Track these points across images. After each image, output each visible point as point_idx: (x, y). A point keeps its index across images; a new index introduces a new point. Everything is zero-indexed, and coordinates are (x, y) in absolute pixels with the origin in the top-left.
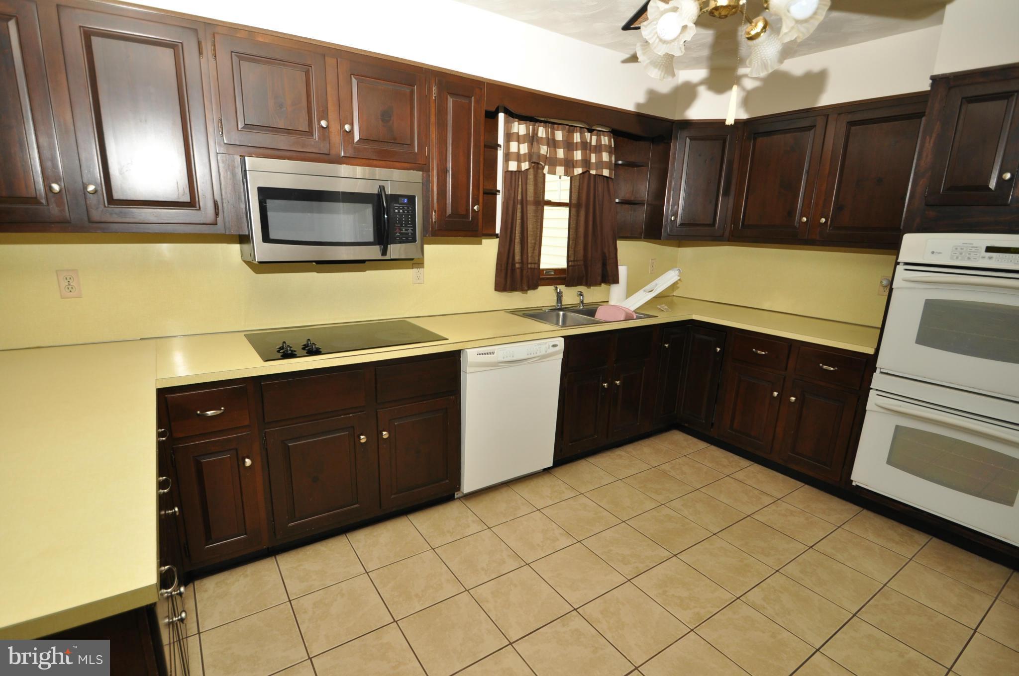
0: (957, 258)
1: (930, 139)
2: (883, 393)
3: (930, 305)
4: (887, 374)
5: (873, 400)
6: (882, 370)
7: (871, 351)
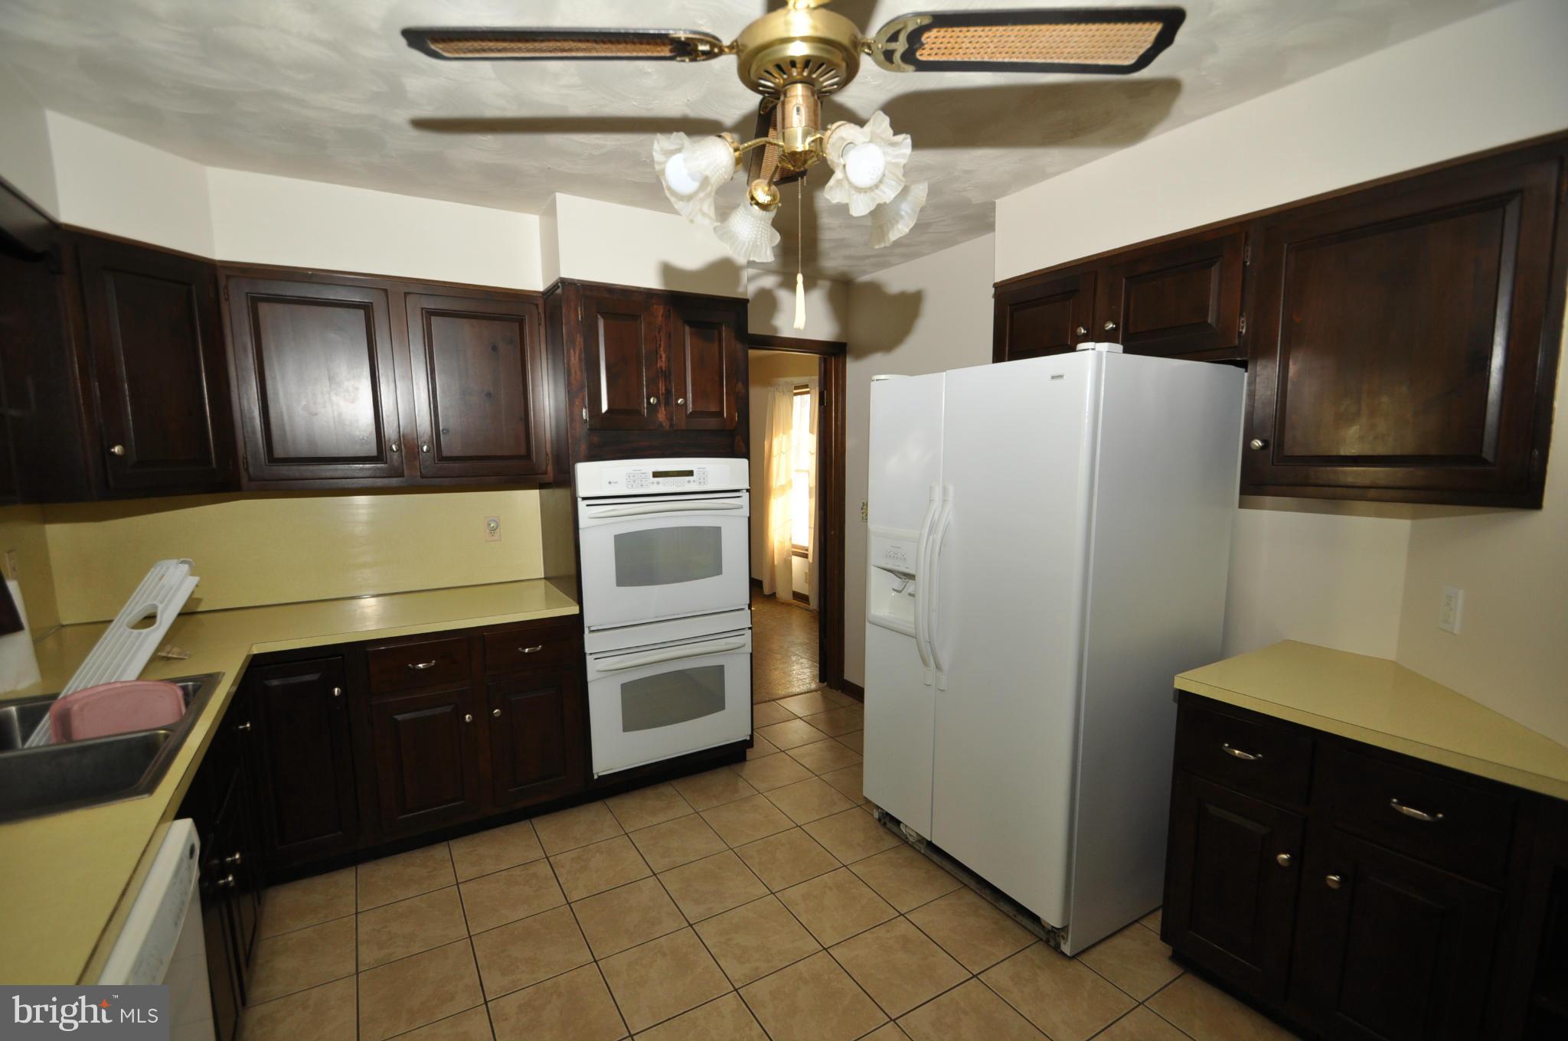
0: (632, 486)
1: (575, 353)
2: (600, 655)
3: (619, 539)
4: (598, 630)
5: (593, 667)
6: (592, 629)
7: (574, 610)
